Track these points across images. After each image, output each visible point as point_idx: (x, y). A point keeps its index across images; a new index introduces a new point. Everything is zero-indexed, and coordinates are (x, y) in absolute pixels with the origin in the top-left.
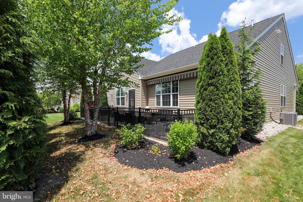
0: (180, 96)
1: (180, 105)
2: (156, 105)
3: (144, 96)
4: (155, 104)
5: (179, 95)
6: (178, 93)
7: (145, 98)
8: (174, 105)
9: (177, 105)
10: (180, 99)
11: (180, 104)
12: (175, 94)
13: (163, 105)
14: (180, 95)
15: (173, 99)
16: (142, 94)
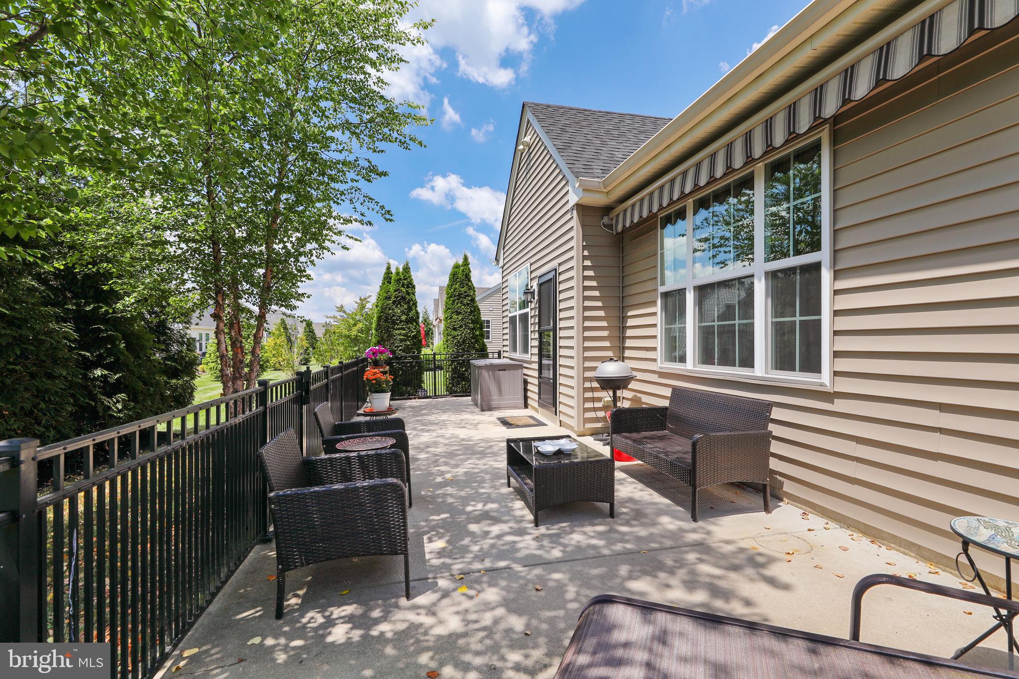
0: (842, 284)
1: (845, 365)
2: (658, 355)
3: (599, 304)
4: (654, 349)
5: (826, 275)
6: (824, 256)
7: (601, 313)
8: (783, 361)
9: (812, 364)
10: (837, 313)
11: (837, 354)
12: (792, 270)
13: (707, 357)
14: (837, 274)
15: (776, 314)
16: (585, 278)
